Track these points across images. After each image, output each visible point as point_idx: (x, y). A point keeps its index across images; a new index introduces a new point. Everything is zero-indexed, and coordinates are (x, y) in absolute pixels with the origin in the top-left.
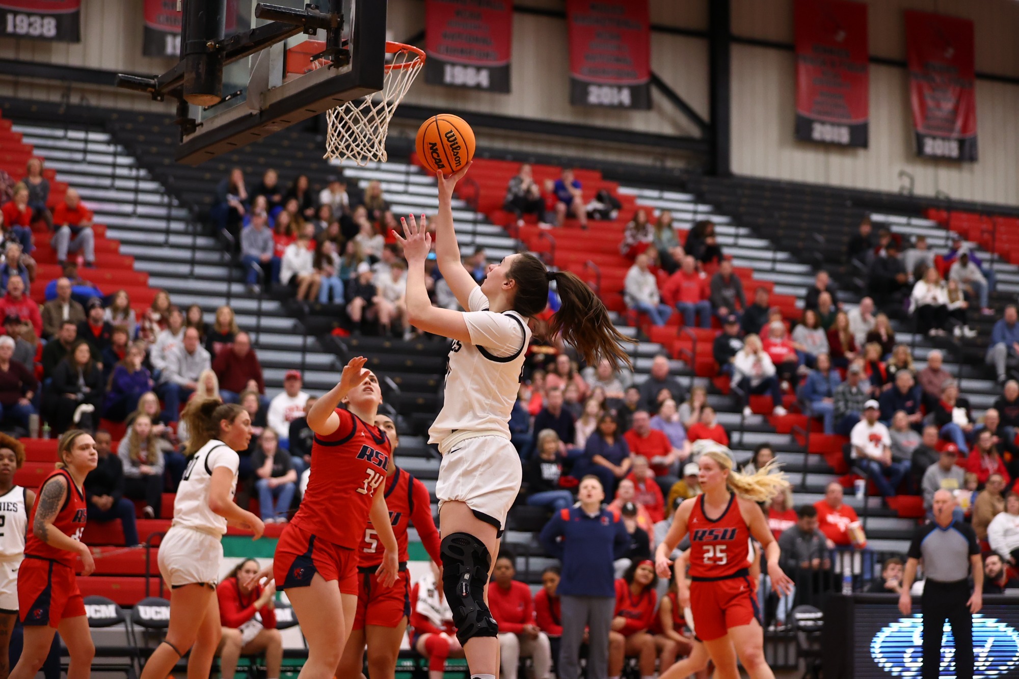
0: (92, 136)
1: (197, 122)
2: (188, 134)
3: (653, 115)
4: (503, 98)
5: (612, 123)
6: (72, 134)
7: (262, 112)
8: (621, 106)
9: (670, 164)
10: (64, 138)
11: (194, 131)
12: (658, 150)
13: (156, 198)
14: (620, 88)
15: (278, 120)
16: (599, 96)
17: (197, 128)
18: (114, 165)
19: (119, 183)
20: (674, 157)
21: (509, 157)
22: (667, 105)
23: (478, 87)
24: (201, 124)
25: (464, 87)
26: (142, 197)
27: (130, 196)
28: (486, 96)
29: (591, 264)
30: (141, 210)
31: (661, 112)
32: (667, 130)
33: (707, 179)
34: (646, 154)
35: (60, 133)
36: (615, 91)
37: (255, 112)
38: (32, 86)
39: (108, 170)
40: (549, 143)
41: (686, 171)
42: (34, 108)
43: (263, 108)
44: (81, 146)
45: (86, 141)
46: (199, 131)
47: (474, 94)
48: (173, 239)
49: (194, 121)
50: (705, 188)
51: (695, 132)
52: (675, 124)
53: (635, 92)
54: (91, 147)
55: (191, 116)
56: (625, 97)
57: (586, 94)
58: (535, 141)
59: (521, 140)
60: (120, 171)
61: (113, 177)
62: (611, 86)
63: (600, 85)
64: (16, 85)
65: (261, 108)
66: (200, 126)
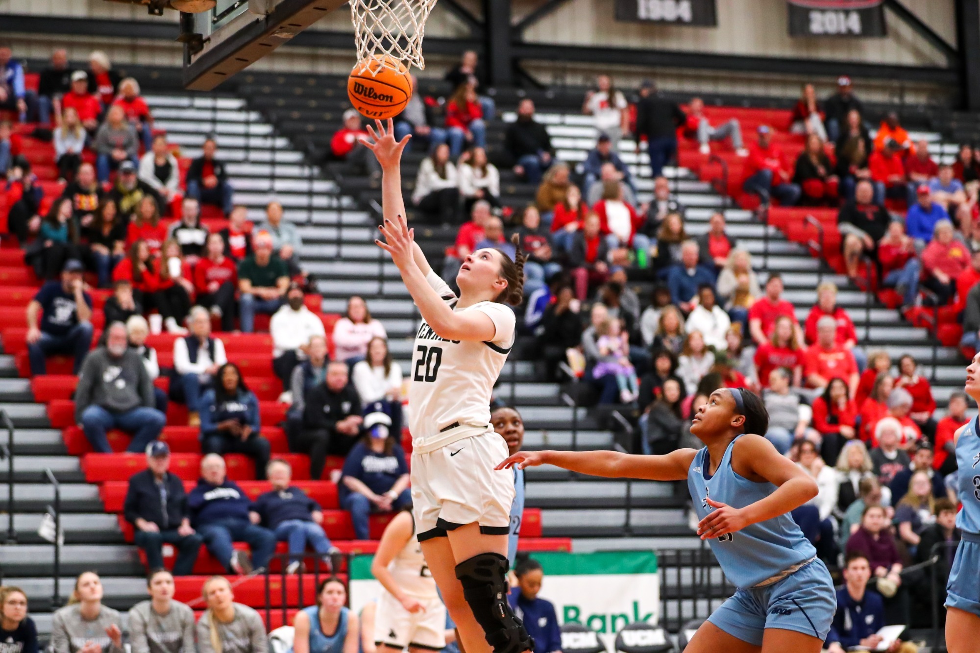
0: (222, 103)
1: (204, 38)
2: (196, 53)
3: (889, 43)
4: (710, 32)
5: (841, 55)
6: (199, 102)
7: (268, 17)
8: (850, 34)
9: (910, 99)
10: (191, 107)
11: (202, 48)
12: (895, 83)
13: (295, 171)
14: (847, 13)
15: (285, 24)
16: (823, 24)
17: (205, 44)
18: (247, 135)
19: (254, 156)
20: (916, 91)
21: (719, 102)
22: (905, 30)
23: (679, 21)
24: (208, 39)
25: (663, 22)
26: (280, 170)
27: (266, 170)
28: (688, 31)
29: (812, 220)
30: (279, 185)
31: (898, 38)
32: (907, 59)
33: (956, 115)
34: (883, 89)
35: (184, 101)
36: (842, 16)
37: (262, 17)
38: (152, 50)
39: (240, 142)
40: (767, 82)
41: (930, 107)
42: (155, 75)
43: (270, 12)
44: (207, 115)
45: (214, 109)
46: (207, 48)
47: (674, 29)
48: (317, 217)
49: (201, 35)
50: (954, 125)
51: (940, 60)
52: (917, 52)
53: (865, 15)
54: (220, 116)
55: (197, 30)
56: (854, 23)
57: (807, 21)
58: (750, 81)
59: (733, 80)
60: (254, 142)
61: (247, 148)
62: (836, 11)
63: (823, 11)
64: (134, 49)
65: (267, 12)
66: (207, 42)
